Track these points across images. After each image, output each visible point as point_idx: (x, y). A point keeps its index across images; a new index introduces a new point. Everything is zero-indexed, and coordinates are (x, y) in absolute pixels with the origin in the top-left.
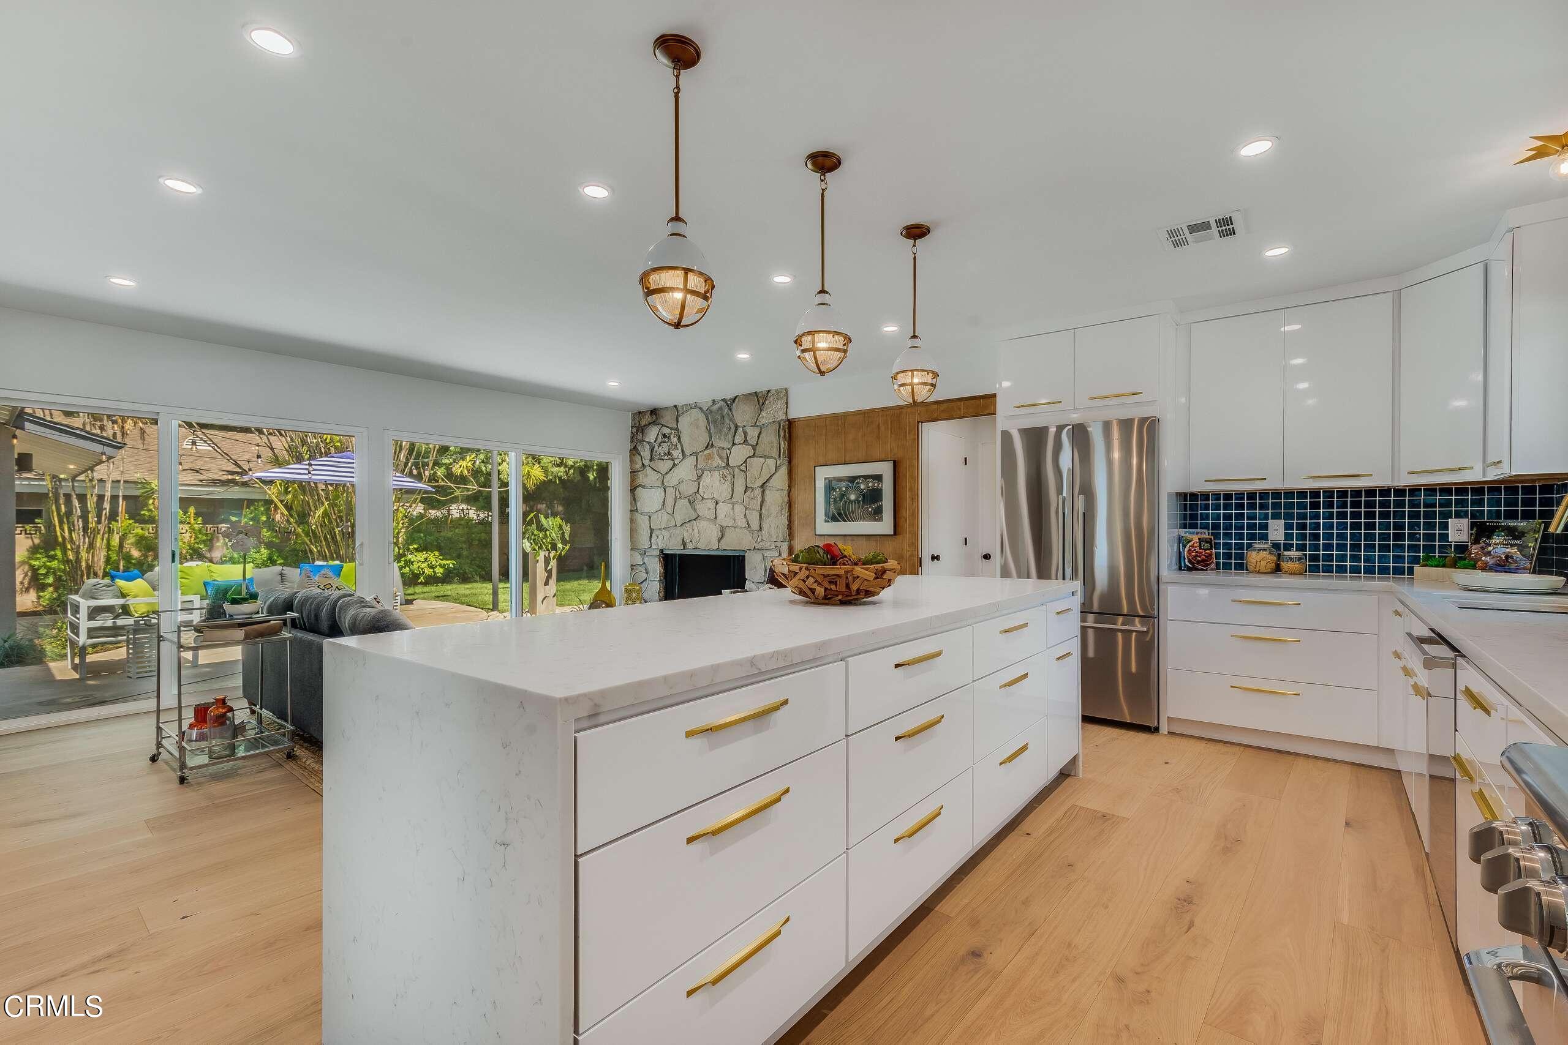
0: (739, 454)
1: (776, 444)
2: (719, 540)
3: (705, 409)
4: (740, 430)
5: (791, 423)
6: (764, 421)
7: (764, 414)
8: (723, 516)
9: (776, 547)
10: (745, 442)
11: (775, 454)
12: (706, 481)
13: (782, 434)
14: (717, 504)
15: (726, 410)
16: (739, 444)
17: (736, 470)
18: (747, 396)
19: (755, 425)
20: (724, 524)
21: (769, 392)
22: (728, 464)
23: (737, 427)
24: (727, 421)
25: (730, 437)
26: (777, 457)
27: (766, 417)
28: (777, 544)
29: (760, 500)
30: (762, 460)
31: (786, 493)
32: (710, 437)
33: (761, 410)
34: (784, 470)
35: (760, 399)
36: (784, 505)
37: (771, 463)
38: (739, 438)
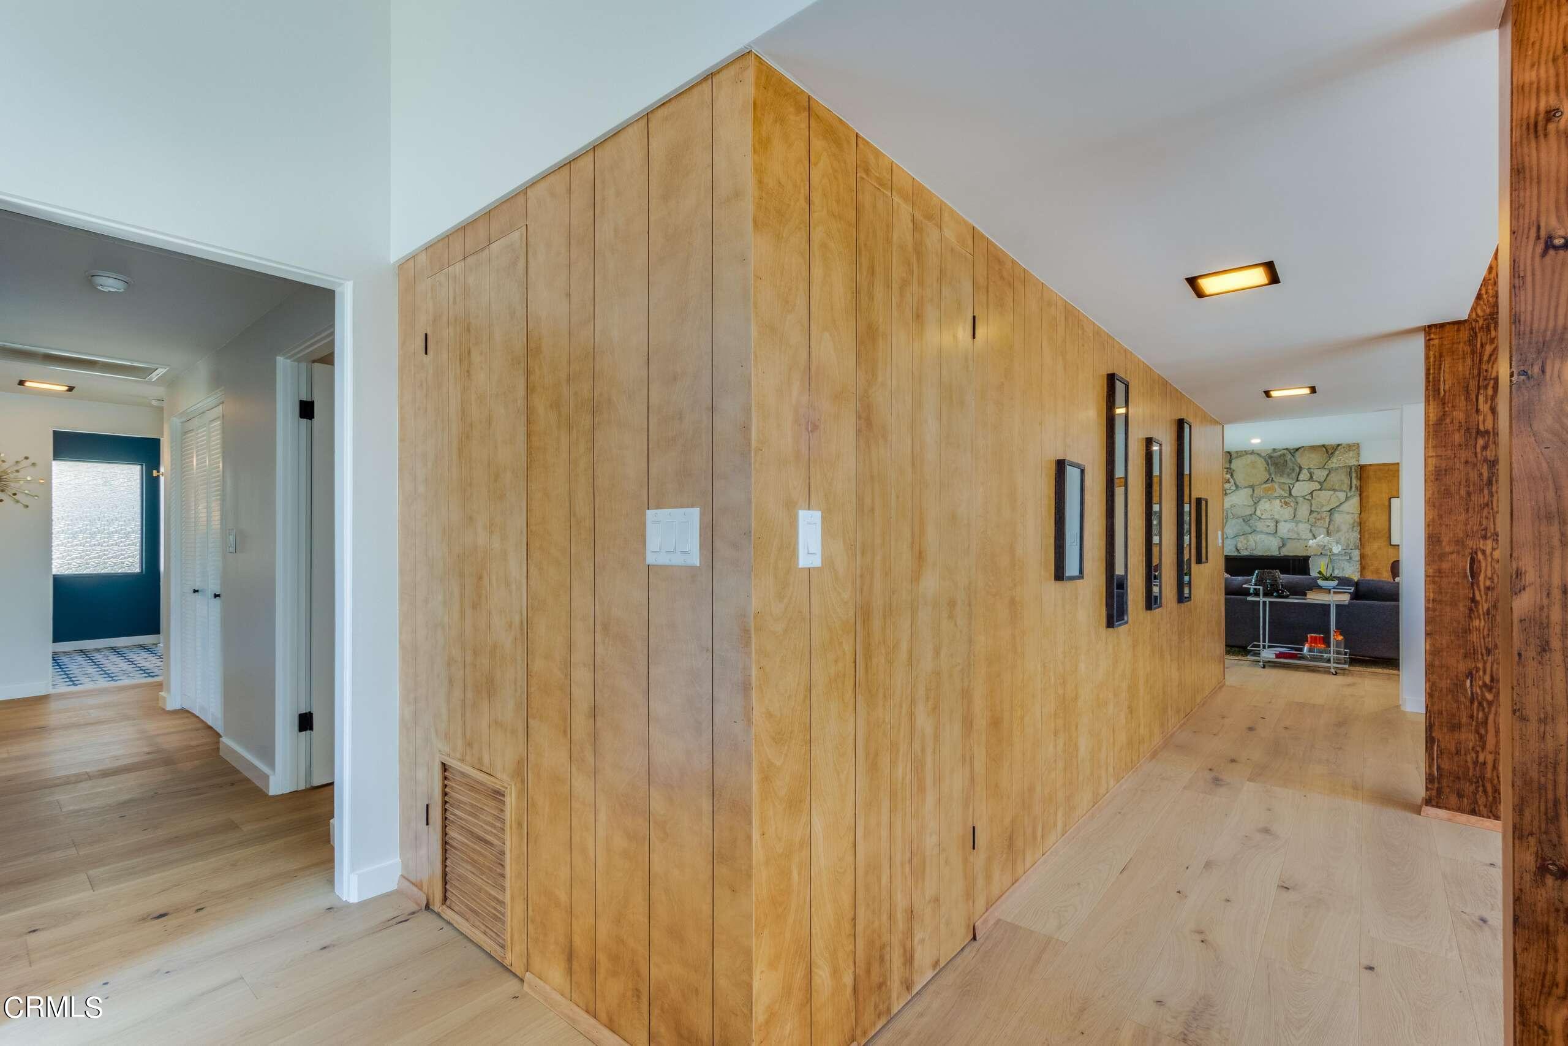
0: (1302, 488)
1: (1347, 481)
2: (1280, 548)
3: (1263, 454)
4: (1305, 471)
5: (1362, 468)
6: (1334, 465)
7: (1334, 460)
8: (1285, 531)
9: (1345, 553)
10: (1311, 478)
11: (1346, 487)
12: (1264, 505)
13: (1354, 475)
14: (1277, 522)
15: (1289, 456)
16: (1305, 481)
17: (1300, 500)
18: (1313, 448)
19: (1323, 468)
20: (1286, 536)
21: (1339, 445)
22: (1290, 494)
23: (1301, 468)
24: (1290, 464)
25: (1294, 475)
26: (1348, 491)
27: (1334, 462)
28: (1347, 551)
29: (1327, 520)
30: (1332, 492)
31: (1356, 516)
32: (1270, 474)
33: (1330, 458)
34: (1355, 501)
35: (1329, 451)
36: (1356, 524)
37: (1342, 496)
38: (1304, 475)
